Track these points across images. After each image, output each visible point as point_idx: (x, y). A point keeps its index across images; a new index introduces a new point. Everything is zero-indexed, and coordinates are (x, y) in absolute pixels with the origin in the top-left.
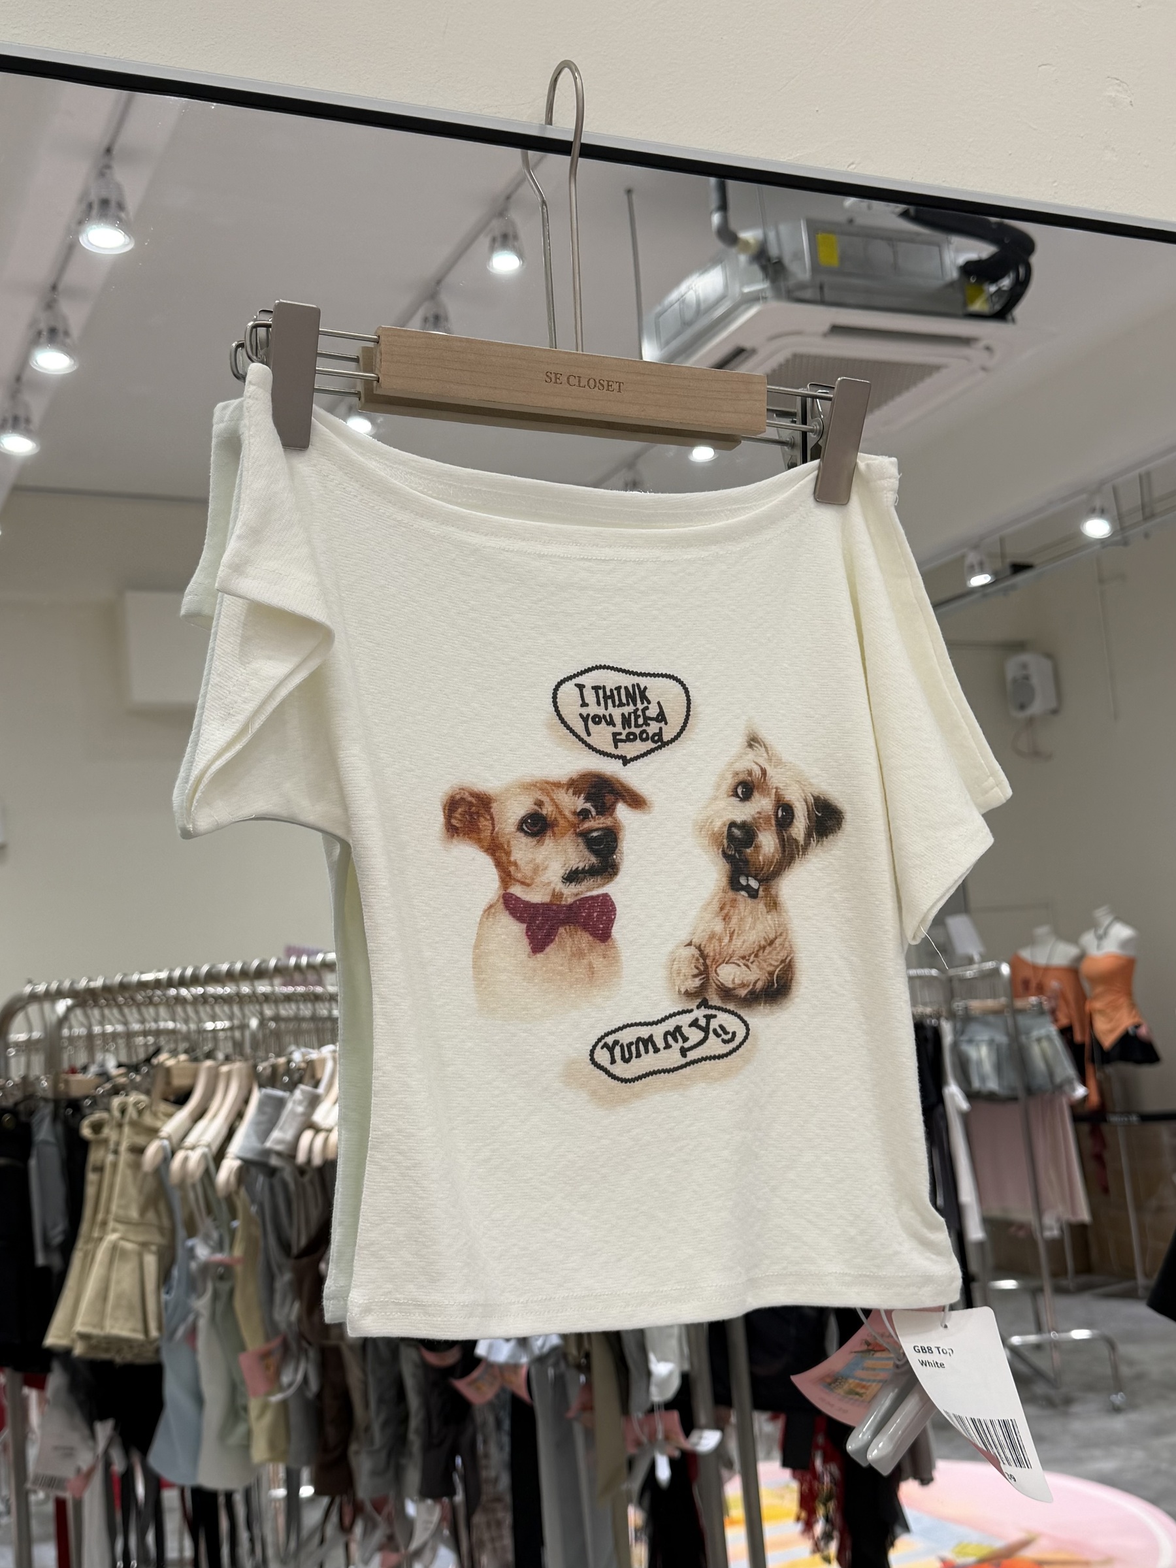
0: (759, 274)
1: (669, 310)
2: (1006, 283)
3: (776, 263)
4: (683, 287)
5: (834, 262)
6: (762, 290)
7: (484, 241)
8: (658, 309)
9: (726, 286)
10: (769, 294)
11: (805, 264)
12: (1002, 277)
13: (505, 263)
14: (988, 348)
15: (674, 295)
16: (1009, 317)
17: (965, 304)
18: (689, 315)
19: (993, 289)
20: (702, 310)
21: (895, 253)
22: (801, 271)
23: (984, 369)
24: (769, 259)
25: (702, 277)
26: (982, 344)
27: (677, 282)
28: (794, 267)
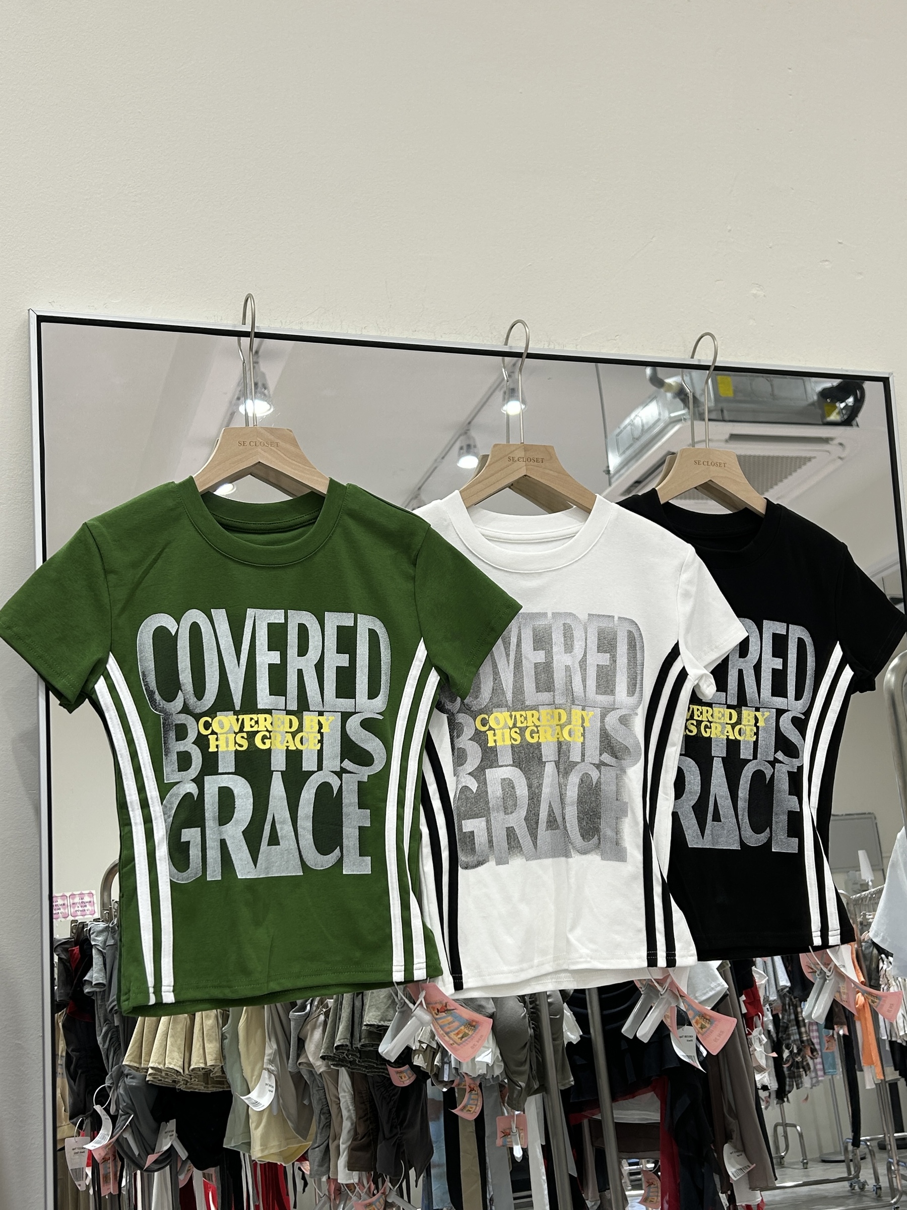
0: (682, 405)
1: (625, 431)
2: (850, 401)
3: (691, 398)
4: (633, 416)
5: (730, 394)
6: (683, 415)
7: (499, 395)
8: (618, 430)
9: (660, 414)
10: (687, 417)
11: (710, 397)
12: (848, 398)
13: (513, 408)
14: (841, 444)
15: (627, 421)
16: (854, 423)
17: (824, 416)
18: (636, 434)
19: (842, 405)
20: (644, 430)
21: (772, 385)
22: (708, 401)
23: (840, 458)
24: (685, 395)
25: (645, 409)
26: (836, 442)
27: (628, 414)
28: (703, 399)
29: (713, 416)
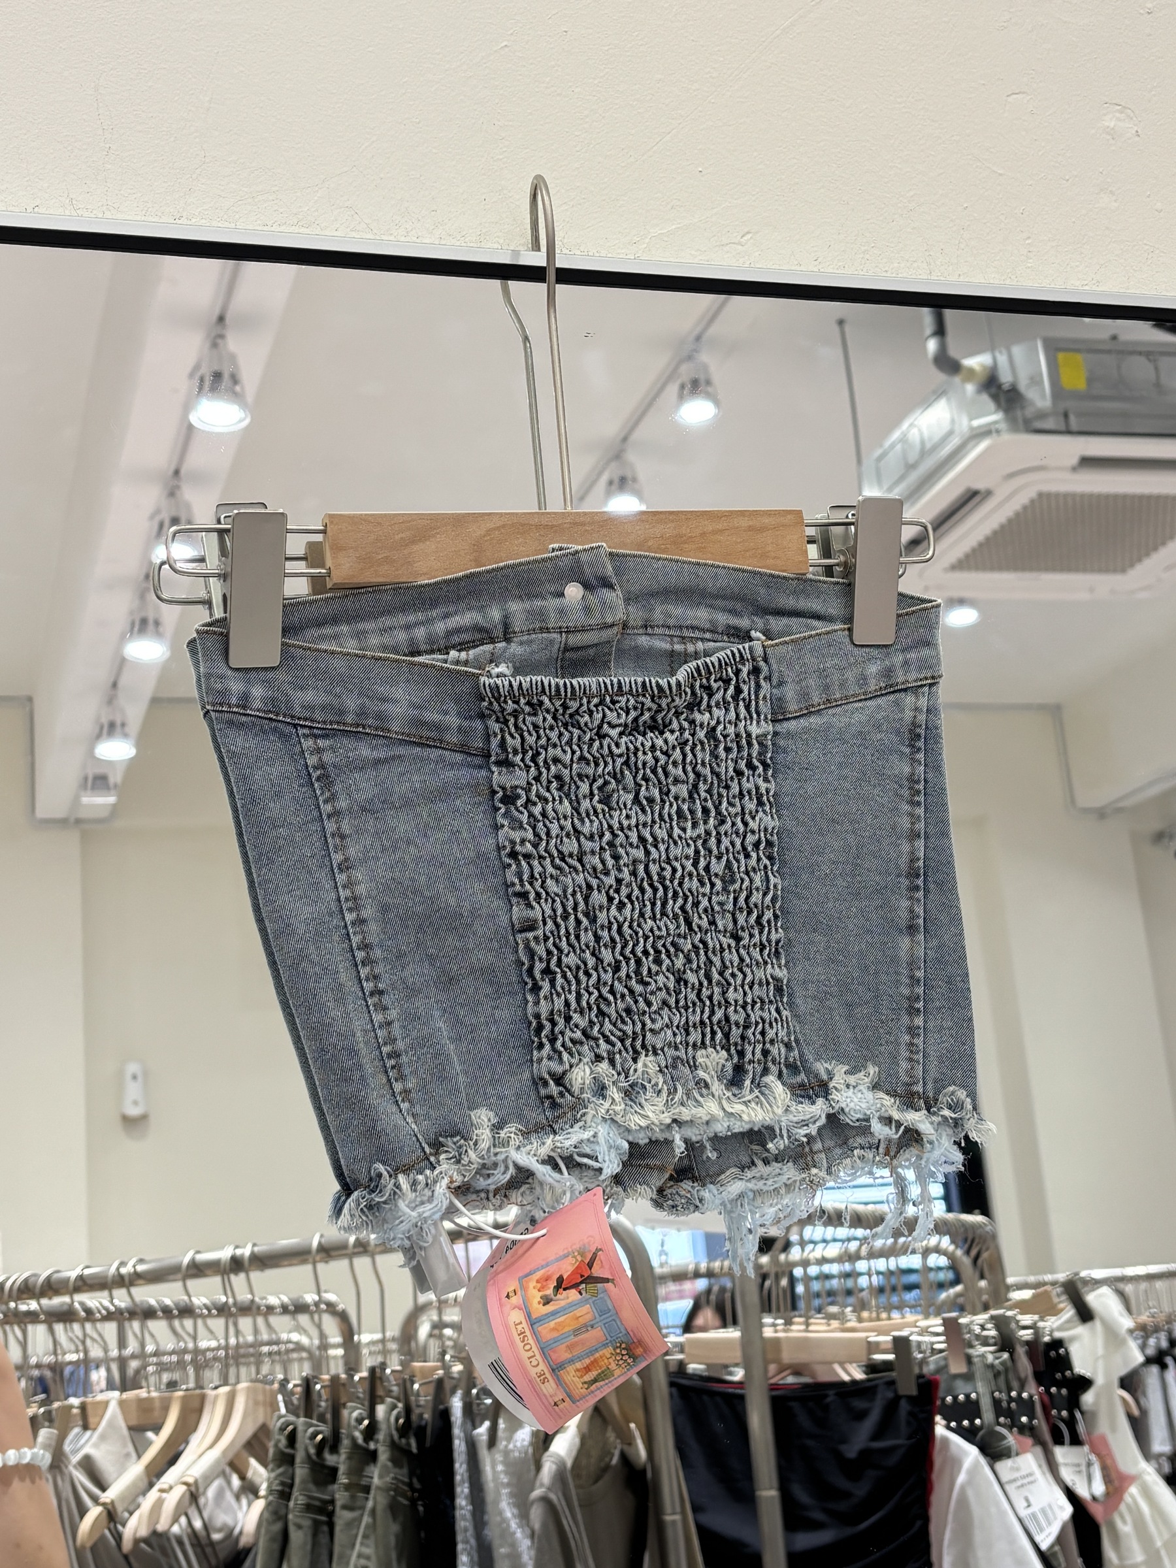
0: (991, 405)
1: (891, 454)
3: (1009, 391)
4: (905, 426)
5: (1081, 384)
6: (995, 422)
8: (879, 452)
9: (953, 421)
10: (1003, 426)
11: (1043, 389)
13: (698, 412)
15: (896, 435)
18: (913, 457)
20: (924, 453)
21: (1156, 369)
24: (999, 386)
25: (926, 413)
28: (1031, 394)
29: (1049, 424)
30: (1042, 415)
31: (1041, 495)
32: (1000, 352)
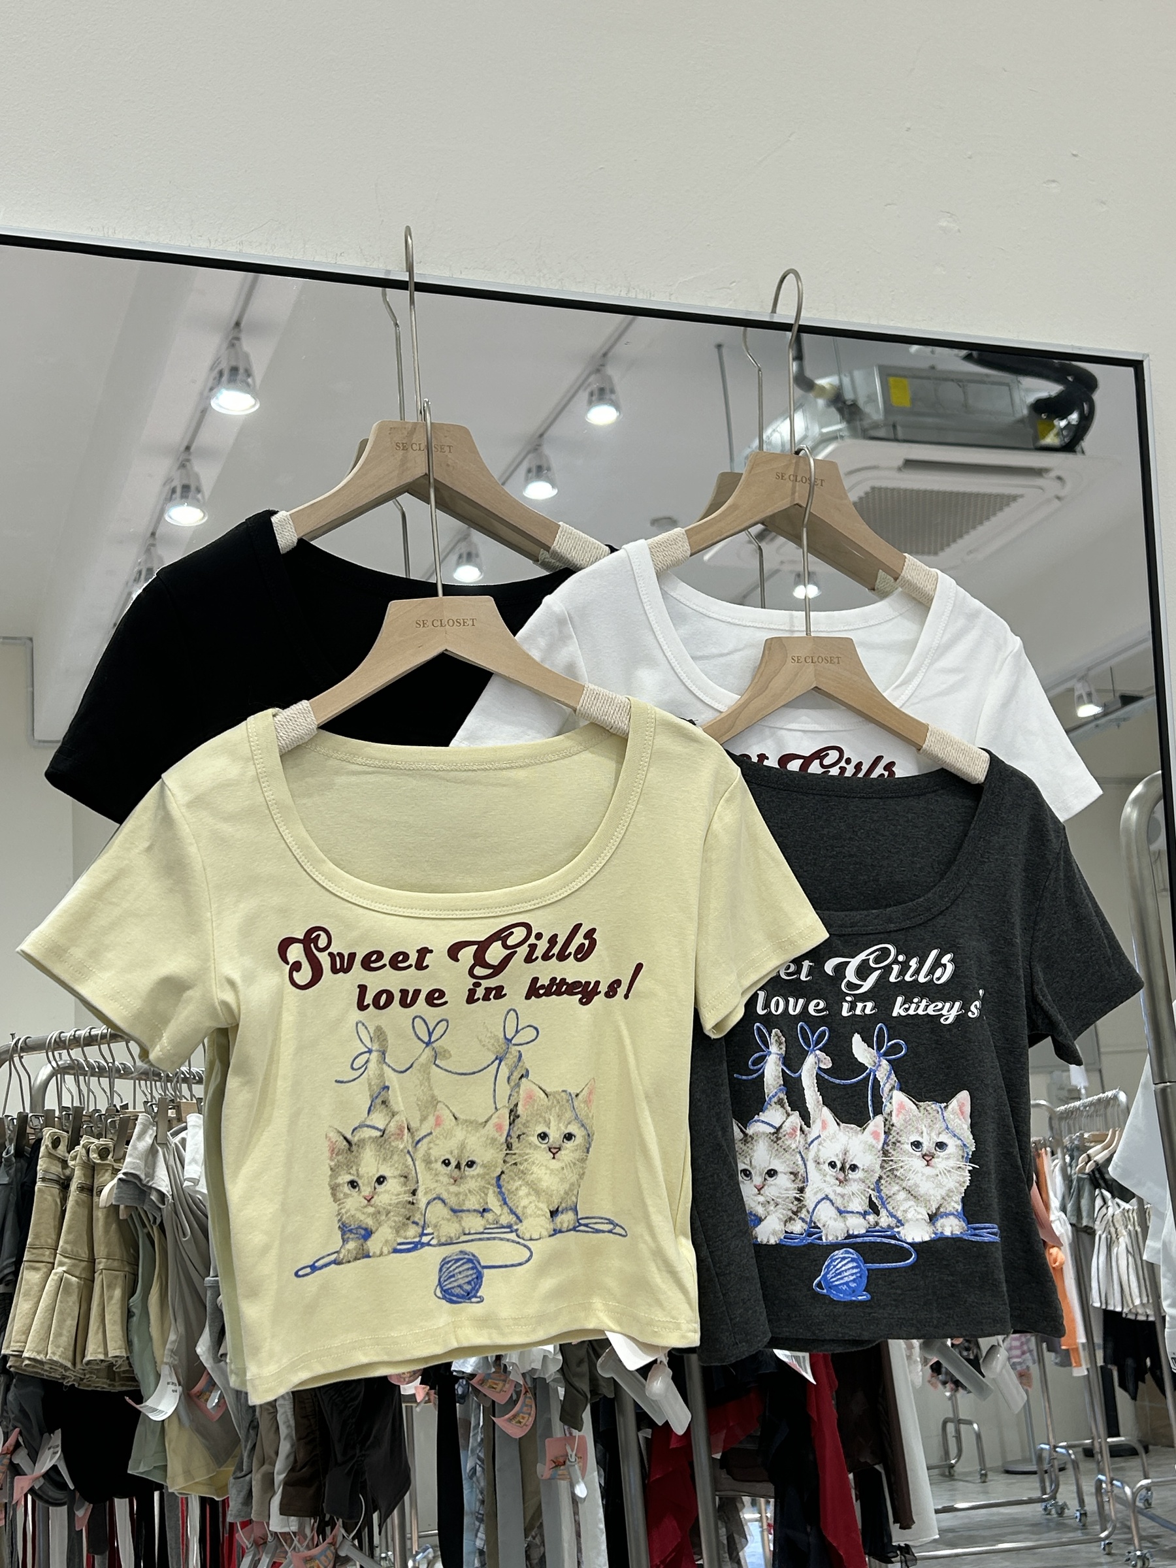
0: (838, 416)
2: (1074, 417)
3: (851, 405)
4: (770, 430)
5: (906, 403)
6: (840, 430)
7: (582, 397)
9: (807, 429)
10: (845, 433)
11: (878, 406)
12: (1071, 413)
13: (603, 415)
14: (1059, 478)
16: (1078, 448)
17: (1036, 438)
19: (1063, 423)
21: (964, 393)
22: (875, 412)
23: (1058, 498)
24: (844, 402)
28: (868, 409)
29: (881, 433)
30: (876, 426)
31: (873, 488)
32: (845, 376)
